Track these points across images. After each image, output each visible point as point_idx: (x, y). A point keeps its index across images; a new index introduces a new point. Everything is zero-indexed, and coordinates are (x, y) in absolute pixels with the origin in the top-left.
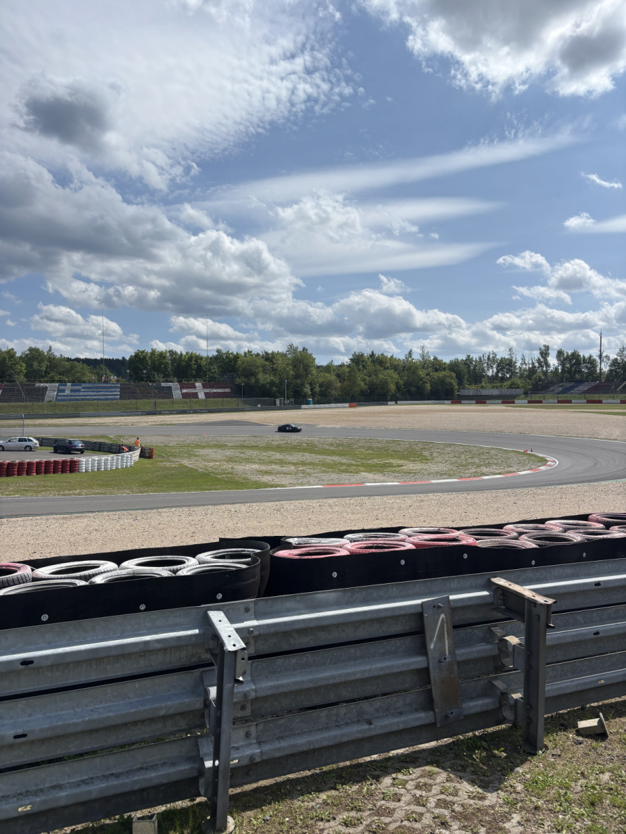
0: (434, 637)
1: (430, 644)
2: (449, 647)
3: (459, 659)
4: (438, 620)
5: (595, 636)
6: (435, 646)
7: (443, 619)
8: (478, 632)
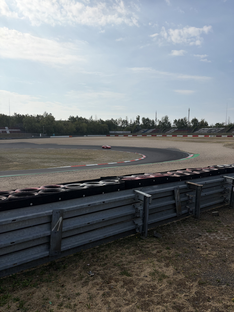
6: (177, 198)
8: (183, 195)
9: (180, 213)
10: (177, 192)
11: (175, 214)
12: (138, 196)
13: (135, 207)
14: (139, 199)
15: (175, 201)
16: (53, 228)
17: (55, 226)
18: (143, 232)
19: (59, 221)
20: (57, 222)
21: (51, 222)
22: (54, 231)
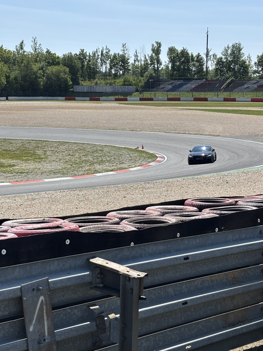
0: (33, 320)
1: (29, 327)
2: (48, 328)
3: (58, 338)
4: (37, 303)
5: (184, 306)
6: (34, 328)
7: (42, 301)
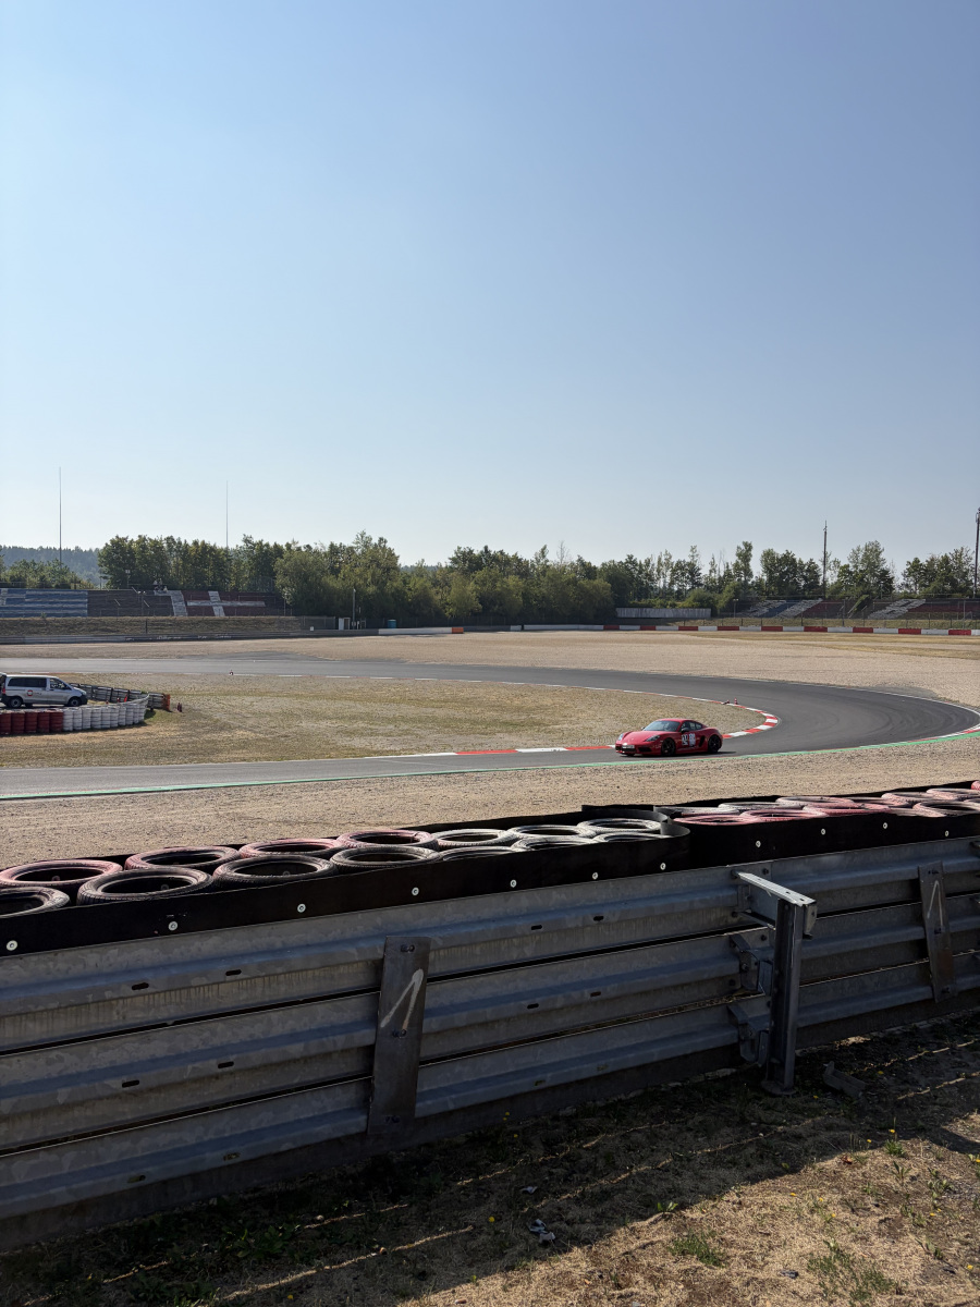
0: (929, 906)
1: (926, 913)
2: (943, 918)
3: (952, 931)
6: (930, 916)
7: (937, 886)
8: (961, 902)
9: (949, 986)
10: (932, 889)
11: (922, 990)
12: (751, 899)
13: (735, 945)
14: (754, 914)
15: (922, 929)
16: (386, 1014)
17: (394, 1009)
18: (774, 1061)
19: (410, 986)
20: (402, 989)
21: (379, 989)
22: (388, 1026)
